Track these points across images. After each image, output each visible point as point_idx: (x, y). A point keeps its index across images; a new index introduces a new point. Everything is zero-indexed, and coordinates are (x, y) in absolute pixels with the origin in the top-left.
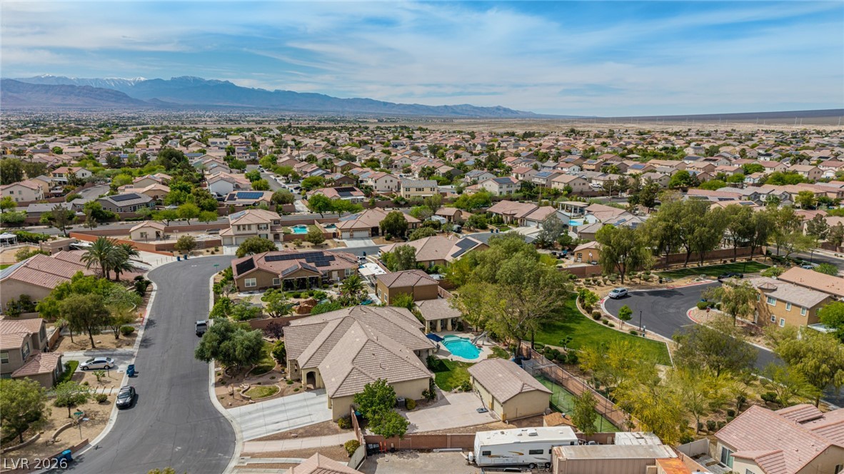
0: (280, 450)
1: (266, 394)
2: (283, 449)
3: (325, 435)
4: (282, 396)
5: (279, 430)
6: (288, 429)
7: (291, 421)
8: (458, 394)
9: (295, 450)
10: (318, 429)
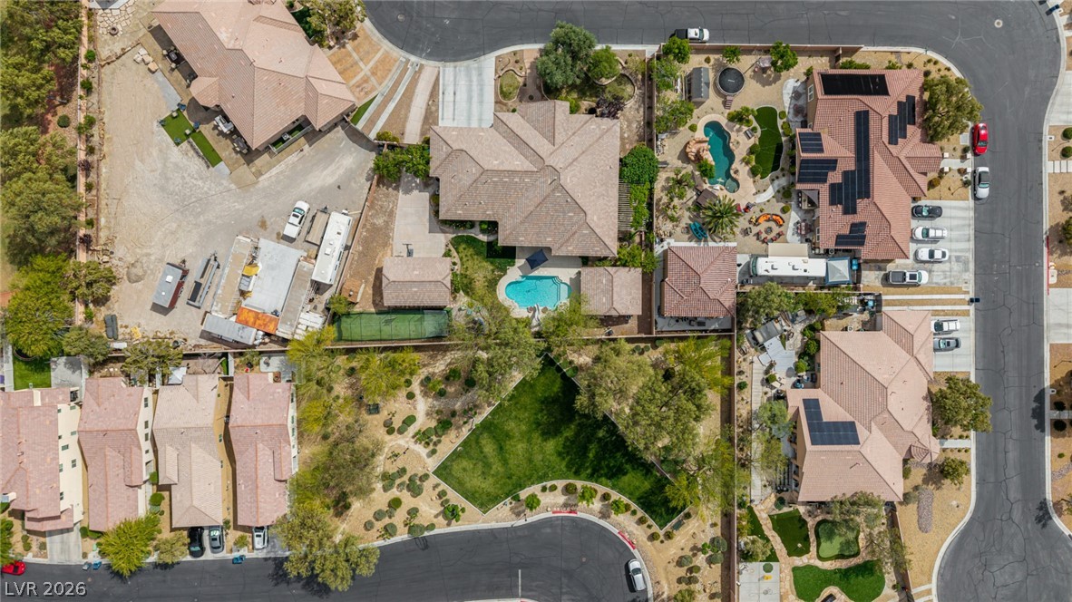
0: (417, 91)
1: (504, 89)
2: (416, 94)
3: (423, 125)
4: (496, 102)
5: (443, 93)
6: (441, 100)
7: (452, 104)
8: (444, 246)
9: (411, 101)
10: (431, 121)
